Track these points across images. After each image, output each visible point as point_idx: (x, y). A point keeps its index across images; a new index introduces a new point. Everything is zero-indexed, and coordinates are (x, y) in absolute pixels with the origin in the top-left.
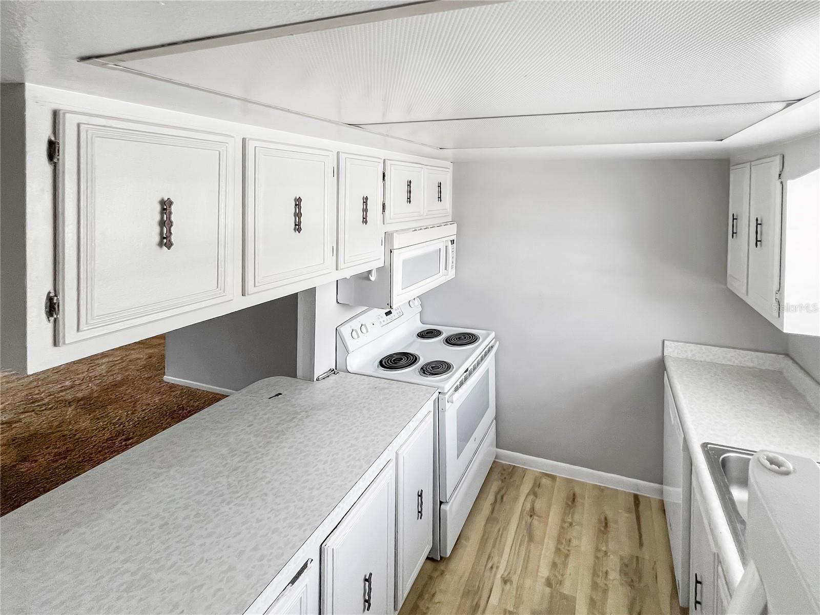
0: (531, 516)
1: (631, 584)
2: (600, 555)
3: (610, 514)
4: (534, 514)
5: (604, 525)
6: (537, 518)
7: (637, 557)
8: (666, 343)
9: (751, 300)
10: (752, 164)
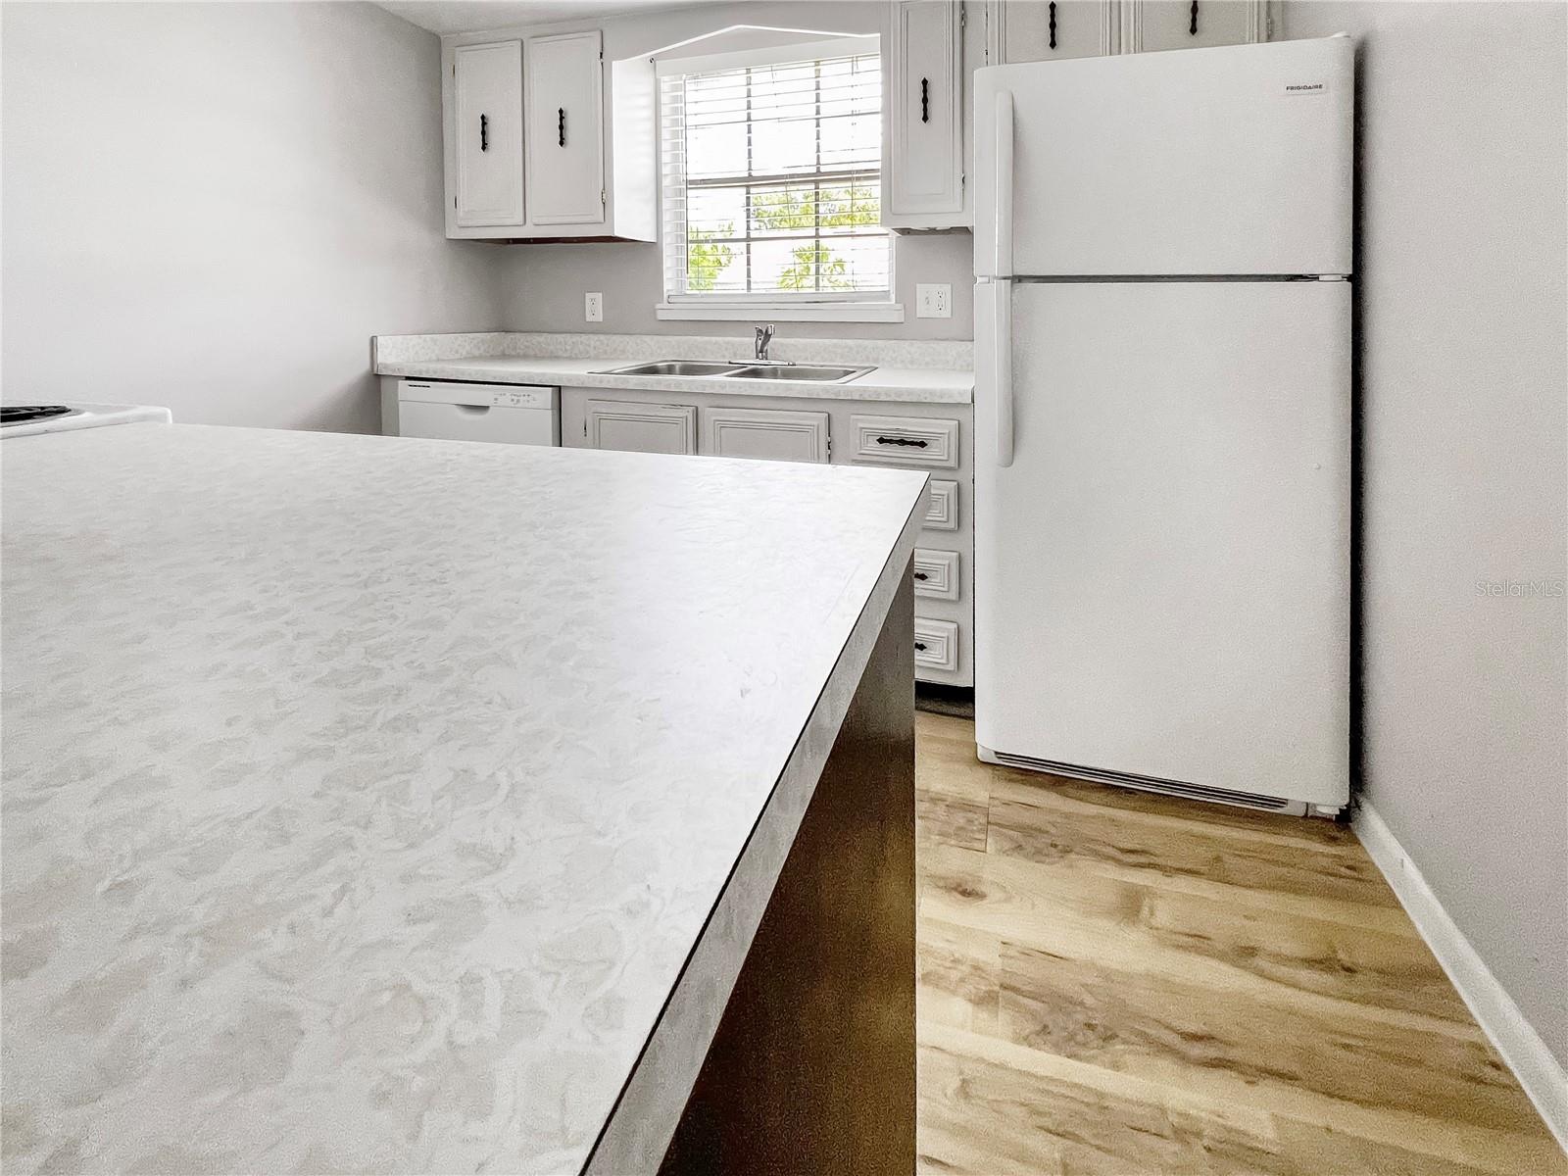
8: (380, 340)
9: (538, 225)
10: (528, 43)
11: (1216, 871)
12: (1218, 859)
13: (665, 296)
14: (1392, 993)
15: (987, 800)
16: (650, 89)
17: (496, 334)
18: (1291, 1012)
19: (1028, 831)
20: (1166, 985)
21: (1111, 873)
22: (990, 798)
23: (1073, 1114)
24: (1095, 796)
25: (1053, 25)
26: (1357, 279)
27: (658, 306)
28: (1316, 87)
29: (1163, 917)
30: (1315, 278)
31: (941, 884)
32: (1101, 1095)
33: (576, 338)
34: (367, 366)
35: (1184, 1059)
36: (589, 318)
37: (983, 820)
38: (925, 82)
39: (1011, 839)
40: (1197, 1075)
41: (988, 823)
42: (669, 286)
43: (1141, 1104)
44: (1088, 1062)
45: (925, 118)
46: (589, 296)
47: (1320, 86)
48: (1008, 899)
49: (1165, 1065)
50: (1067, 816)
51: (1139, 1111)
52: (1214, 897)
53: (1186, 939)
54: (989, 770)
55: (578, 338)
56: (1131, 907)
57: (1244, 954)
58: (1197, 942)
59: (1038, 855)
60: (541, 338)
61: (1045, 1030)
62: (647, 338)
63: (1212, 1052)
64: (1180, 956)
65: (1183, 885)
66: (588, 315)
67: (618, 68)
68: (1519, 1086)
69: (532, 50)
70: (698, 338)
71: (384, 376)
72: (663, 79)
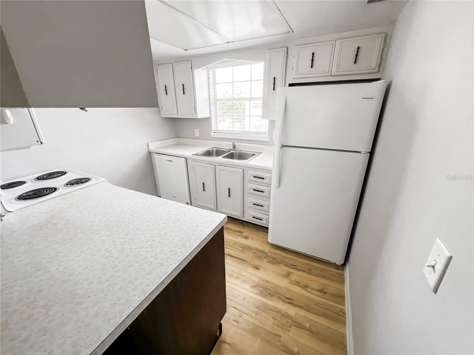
8: (149, 144)
9: (181, 115)
10: (174, 64)
11: (309, 272)
12: (310, 269)
13: (213, 130)
14: (331, 298)
15: (268, 251)
16: (206, 74)
17: (175, 139)
18: (309, 298)
19: (274, 259)
20: (288, 290)
21: (287, 269)
22: (269, 251)
23: (261, 306)
24: (292, 253)
25: (312, 60)
26: (372, 153)
27: (211, 133)
28: (371, 98)
29: (293, 278)
30: (360, 152)
31: (252, 266)
32: (267, 304)
34: (147, 150)
35: (284, 301)
37: (265, 255)
38: (274, 78)
39: (269, 259)
40: (285, 304)
41: (266, 256)
42: (213, 128)
43: (273, 306)
44: (267, 299)
45: (274, 89)
46: (195, 130)
47: (372, 98)
48: (264, 271)
49: (281, 302)
50: (283, 257)
51: (272, 307)
52: (305, 276)
53: (296, 283)
54: (271, 245)
55: (194, 140)
56: (287, 275)
57: (305, 287)
58: (298, 284)
59: (273, 263)
60: (186, 140)
61: (261, 293)
62: (209, 141)
63: (290, 301)
64: (293, 285)
65: (300, 273)
66: (195, 134)
67: (196, 71)
68: (346, 317)
69: (175, 66)
70: (220, 142)
71: (151, 153)
72: (210, 71)
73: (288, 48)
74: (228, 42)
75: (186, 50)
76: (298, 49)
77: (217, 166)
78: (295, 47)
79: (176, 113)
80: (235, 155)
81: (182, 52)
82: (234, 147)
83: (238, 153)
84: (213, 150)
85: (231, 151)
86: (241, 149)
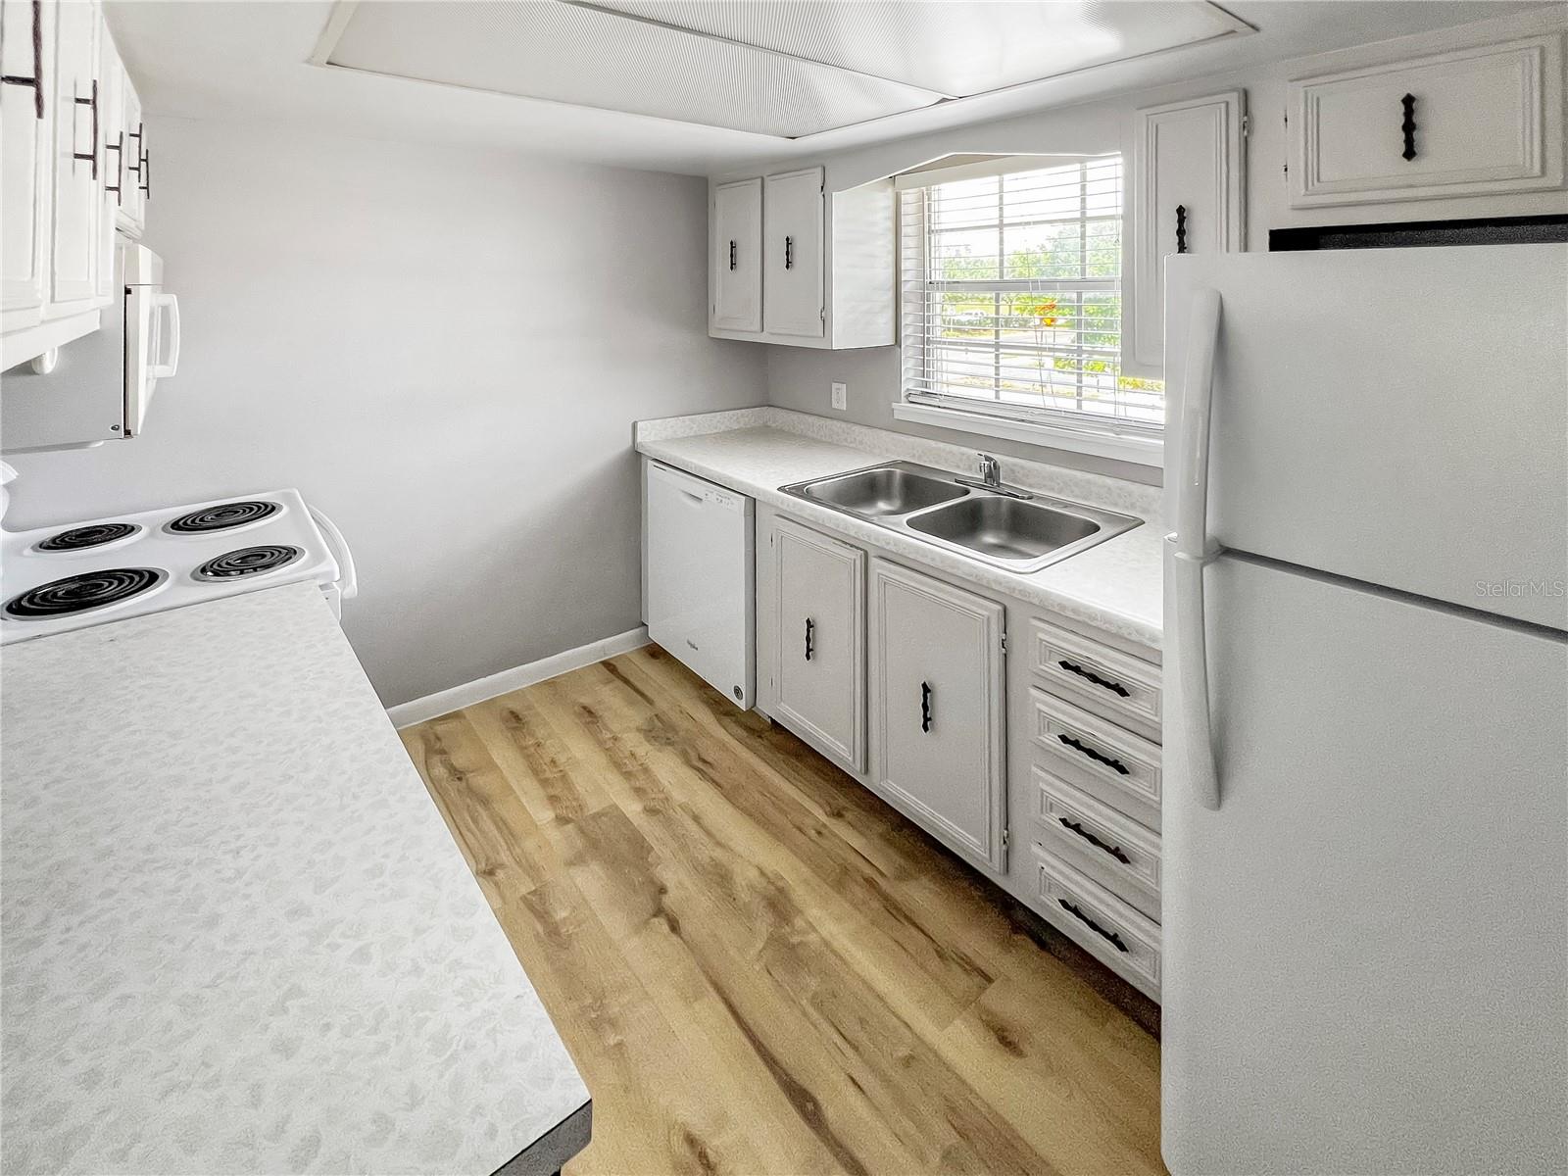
0: (460, 779)
1: (669, 742)
2: (609, 744)
3: (586, 700)
4: (461, 772)
5: (586, 715)
6: (472, 774)
7: (656, 715)
8: (640, 425)
9: (772, 334)
10: (767, 180)
13: (903, 394)
16: (891, 203)
27: (896, 404)
33: (822, 421)
34: (628, 444)
36: (835, 405)
38: (1181, 211)
42: (908, 385)
45: (1182, 249)
46: (835, 386)
55: (823, 422)
60: (794, 416)
62: (884, 433)
66: (834, 401)
67: (840, 200)
69: (771, 186)
70: (933, 443)
71: (643, 457)
72: (903, 192)
73: (1246, 95)
74: (944, 100)
75: (794, 138)
76: (1306, 93)
77: (874, 562)
78: (1289, 84)
79: (758, 327)
80: (988, 512)
81: (776, 144)
82: (992, 474)
83: (1004, 509)
84: (890, 475)
85: (976, 494)
86: (1030, 486)
